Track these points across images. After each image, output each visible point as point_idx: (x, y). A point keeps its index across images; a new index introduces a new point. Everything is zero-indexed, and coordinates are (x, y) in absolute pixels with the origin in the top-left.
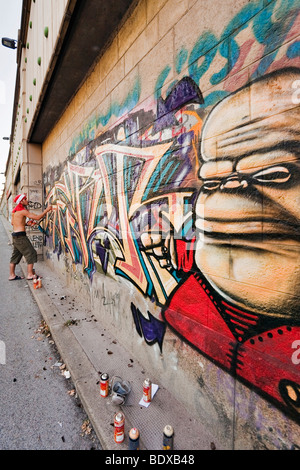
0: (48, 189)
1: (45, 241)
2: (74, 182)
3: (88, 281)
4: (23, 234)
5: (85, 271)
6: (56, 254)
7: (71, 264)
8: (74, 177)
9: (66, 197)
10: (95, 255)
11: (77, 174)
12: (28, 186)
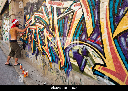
0: (28, 17)
1: (25, 47)
2: (53, 12)
3: (65, 75)
4: (15, 41)
5: (61, 68)
6: (34, 55)
7: (48, 62)
8: (52, 8)
9: (44, 22)
10: (71, 59)
11: (55, 7)
12: (15, 15)
